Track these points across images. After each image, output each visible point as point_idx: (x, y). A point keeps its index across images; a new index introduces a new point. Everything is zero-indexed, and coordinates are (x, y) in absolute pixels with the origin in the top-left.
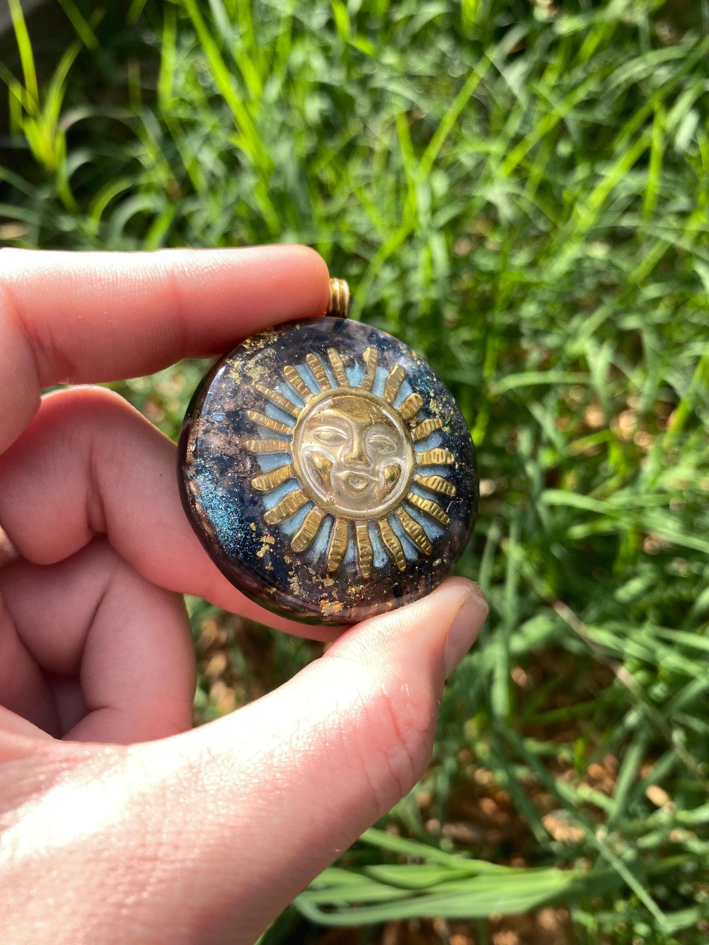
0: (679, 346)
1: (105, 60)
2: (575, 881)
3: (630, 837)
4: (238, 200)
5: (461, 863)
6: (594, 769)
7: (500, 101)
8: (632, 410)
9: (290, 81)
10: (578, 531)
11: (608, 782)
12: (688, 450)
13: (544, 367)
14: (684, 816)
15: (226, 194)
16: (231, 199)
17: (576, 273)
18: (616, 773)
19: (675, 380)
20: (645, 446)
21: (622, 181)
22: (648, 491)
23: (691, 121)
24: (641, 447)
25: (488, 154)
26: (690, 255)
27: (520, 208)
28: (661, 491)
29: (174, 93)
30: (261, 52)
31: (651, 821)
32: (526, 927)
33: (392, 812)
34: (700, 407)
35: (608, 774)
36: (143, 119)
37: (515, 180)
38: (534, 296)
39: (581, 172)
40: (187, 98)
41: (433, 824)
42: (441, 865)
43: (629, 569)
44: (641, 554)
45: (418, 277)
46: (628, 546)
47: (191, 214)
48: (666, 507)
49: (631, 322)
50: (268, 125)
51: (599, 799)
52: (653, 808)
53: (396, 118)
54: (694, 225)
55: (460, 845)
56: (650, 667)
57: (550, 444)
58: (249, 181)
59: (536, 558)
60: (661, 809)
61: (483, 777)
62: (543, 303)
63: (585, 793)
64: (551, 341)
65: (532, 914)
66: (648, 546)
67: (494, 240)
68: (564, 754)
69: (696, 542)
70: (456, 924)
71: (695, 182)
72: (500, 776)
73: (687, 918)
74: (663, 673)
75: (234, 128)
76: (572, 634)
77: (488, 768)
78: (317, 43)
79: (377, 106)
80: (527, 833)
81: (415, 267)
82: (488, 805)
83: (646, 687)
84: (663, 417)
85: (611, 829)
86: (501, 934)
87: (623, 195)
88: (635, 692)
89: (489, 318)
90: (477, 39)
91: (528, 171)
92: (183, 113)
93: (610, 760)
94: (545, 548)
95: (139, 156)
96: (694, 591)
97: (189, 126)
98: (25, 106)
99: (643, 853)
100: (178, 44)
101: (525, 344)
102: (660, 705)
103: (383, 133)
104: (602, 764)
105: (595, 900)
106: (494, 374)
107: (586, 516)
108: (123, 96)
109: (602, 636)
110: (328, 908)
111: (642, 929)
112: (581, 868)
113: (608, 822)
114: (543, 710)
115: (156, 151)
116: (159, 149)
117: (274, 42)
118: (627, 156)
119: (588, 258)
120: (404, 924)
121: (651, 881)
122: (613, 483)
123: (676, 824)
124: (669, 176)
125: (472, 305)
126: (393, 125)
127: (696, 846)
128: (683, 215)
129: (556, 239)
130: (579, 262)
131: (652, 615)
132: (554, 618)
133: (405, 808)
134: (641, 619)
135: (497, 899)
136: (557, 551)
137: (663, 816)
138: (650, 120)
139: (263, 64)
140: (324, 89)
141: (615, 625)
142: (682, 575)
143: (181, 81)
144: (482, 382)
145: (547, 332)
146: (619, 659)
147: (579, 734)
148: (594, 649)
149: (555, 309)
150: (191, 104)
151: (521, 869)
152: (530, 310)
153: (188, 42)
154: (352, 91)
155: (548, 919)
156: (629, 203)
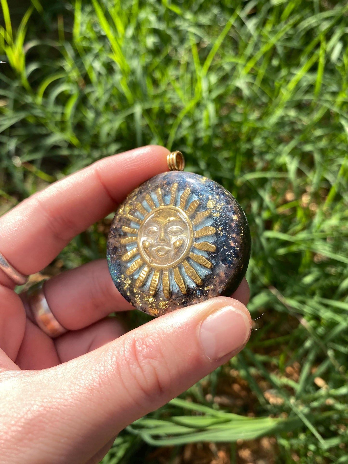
0: (332, 161)
1: (46, 17)
2: (279, 423)
3: (306, 403)
4: (113, 86)
5: (222, 415)
6: (289, 369)
7: (243, 38)
8: (308, 193)
9: (138, 27)
10: (282, 251)
11: (296, 375)
12: (336, 212)
13: (265, 169)
14: (333, 392)
15: (106, 83)
16: (109, 86)
17: (281, 123)
18: (300, 371)
19: (330, 177)
20: (315, 210)
21: (304, 77)
22: (316, 232)
23: (339, 47)
24: (313, 211)
25: (237, 64)
26: (337, 115)
27: (253, 91)
28: (323, 231)
29: (81, 34)
30: (124, 13)
31: (317, 394)
32: (255, 447)
33: (188, 390)
34: (342, 190)
35: (296, 372)
36: (65, 47)
37: (251, 76)
38: (260, 135)
39: (284, 72)
40: (87, 36)
41: (209, 397)
42: (213, 416)
43: (307, 270)
44: (312, 263)
45: (203, 125)
46: (306, 259)
47: (89, 94)
48: (325, 239)
49: (308, 148)
50: (127, 49)
51: (291, 383)
52: (318, 388)
53: (192, 47)
54: (340, 99)
55: (223, 407)
56: (317, 318)
57: (268, 208)
58: (118, 77)
59: (261, 264)
60: (322, 389)
61: (234, 373)
62: (265, 138)
63: (285, 380)
64: (268, 157)
65: (258, 440)
66: (316, 259)
67: (240, 107)
68: (274, 361)
69: (340, 257)
70: (221, 445)
71: (341, 79)
72: (242, 373)
73: (335, 442)
74: (323, 321)
75: (111, 51)
76: (278, 302)
77: (237, 369)
78: (152, 9)
79: (182, 40)
80: (255, 400)
81: (201, 120)
82: (236, 387)
83: (315, 328)
84: (323, 196)
85: (297, 398)
86: (243, 450)
87: (305, 84)
88: (310, 330)
89: (238, 145)
90: (232, 7)
91: (257, 72)
92: (85, 44)
93: (296, 365)
94: (265, 260)
95: (63, 66)
96: (339, 281)
97: (87, 50)
98: (6, 39)
99: (313, 410)
100: (82, 10)
101: (256, 159)
102: (322, 337)
103: (185, 55)
104: (292, 367)
105: (289, 433)
106: (240, 174)
107: (285, 244)
108: (56, 35)
109: (293, 303)
110: (156, 437)
111: (312, 447)
112: (282, 418)
113: (296, 395)
114: (263, 340)
115: (72, 63)
116: (74, 62)
117: (130, 8)
118: (306, 65)
119: (288, 116)
120: (195, 445)
121: (316, 424)
122: (299, 227)
123: (329, 396)
124: (327, 76)
125: (230, 140)
126: (190, 51)
127: (339, 406)
128: (334, 94)
129: (271, 107)
130: (282, 118)
131: (318, 292)
132: (269, 294)
133: (195, 389)
134: (313, 294)
135: (240, 432)
136: (270, 261)
137: (323, 392)
138: (318, 46)
139: (125, 19)
140: (155, 32)
141: (300, 298)
142: (332, 274)
143: (84, 28)
144: (234, 177)
145: (267, 152)
146: (302, 314)
147: (281, 352)
148: (290, 309)
149: (271, 141)
150: (89, 39)
151: (252, 418)
152: (258, 142)
153: (88, 9)
154: (170, 32)
155: (266, 443)
156: (308, 89)
